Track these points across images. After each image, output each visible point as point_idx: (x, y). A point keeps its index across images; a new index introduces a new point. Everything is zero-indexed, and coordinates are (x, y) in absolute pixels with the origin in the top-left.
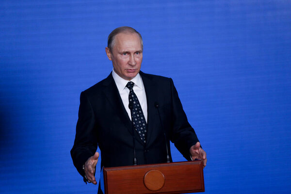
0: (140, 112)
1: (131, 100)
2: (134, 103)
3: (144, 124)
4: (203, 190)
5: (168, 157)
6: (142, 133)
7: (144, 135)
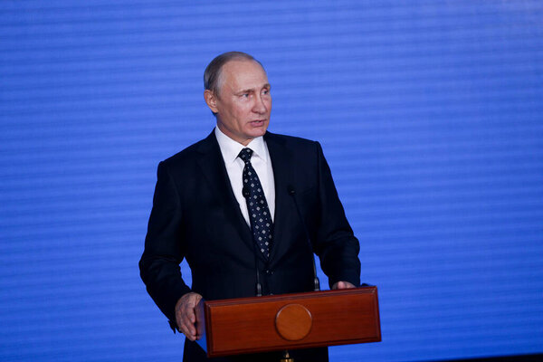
0: (262, 202)
1: (246, 181)
2: (253, 185)
3: (268, 225)
4: (377, 339)
5: (316, 281)
6: (264, 241)
7: (267, 244)
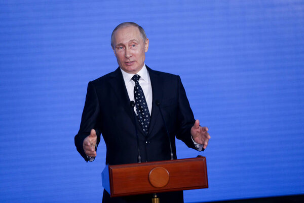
2: (139, 94)
4: (206, 186)
5: (172, 154)
7: (146, 126)
